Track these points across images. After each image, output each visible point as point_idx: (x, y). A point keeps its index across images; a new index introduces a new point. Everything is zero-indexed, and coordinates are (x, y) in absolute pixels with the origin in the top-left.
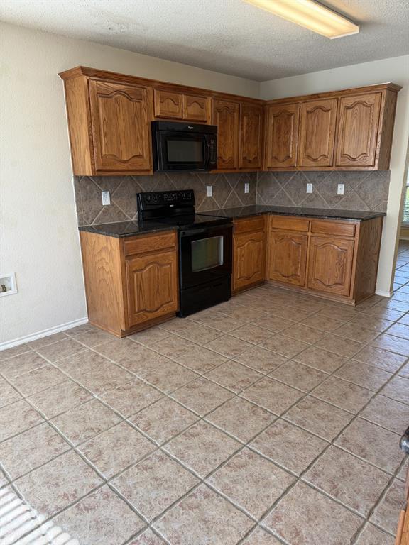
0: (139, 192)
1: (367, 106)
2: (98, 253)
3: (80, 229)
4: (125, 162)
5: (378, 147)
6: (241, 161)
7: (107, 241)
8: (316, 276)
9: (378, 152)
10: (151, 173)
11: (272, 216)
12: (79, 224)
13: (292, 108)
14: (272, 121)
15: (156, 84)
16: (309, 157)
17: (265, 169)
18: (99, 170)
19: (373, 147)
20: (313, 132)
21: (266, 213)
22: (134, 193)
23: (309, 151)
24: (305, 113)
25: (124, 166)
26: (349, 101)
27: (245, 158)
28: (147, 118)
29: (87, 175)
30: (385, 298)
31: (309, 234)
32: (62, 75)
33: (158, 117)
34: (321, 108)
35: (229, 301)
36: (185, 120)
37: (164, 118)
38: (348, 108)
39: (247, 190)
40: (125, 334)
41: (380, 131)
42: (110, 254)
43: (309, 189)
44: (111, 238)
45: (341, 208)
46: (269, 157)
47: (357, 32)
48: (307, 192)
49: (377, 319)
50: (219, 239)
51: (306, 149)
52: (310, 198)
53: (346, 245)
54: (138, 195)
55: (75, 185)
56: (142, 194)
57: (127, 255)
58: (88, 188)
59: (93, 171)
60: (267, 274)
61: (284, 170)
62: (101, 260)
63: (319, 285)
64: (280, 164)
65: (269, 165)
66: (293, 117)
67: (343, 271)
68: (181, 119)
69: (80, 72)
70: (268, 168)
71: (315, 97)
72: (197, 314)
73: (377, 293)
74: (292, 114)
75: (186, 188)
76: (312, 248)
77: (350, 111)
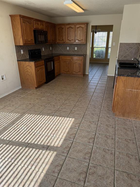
0: (29, 50)
1: (82, 28)
2: (26, 67)
3: (18, 61)
4: (29, 41)
5: (85, 38)
6: (51, 41)
7: (29, 63)
8: (74, 71)
9: (85, 39)
10: (34, 44)
11: (61, 56)
12: (17, 59)
13: (63, 27)
14: (57, 30)
15: (34, 19)
16: (69, 40)
17: (56, 43)
18: (24, 44)
19: (84, 38)
20: (69, 33)
21: (60, 55)
22: (28, 50)
23: (68, 39)
24: (67, 28)
25: (29, 43)
26: (78, 26)
27: (52, 40)
28: (33, 29)
29: (21, 45)
30: (88, 74)
31: (71, 60)
32: (10, 16)
33: (35, 28)
34: (71, 27)
35: (55, 79)
36: (40, 29)
37: (36, 29)
38: (78, 28)
39: (51, 49)
40: (36, 88)
41: (85, 34)
42: (31, 67)
43: (68, 48)
44: (31, 62)
45: (76, 53)
46: (57, 40)
47: (84, 12)
48: (68, 49)
49: (88, 80)
50: (51, 63)
51: (67, 38)
52: (68, 51)
53: (80, 62)
54: (29, 51)
55: (15, 48)
56: (30, 50)
57: (36, 67)
58: (18, 49)
59: (23, 44)
60: (61, 72)
61: (62, 43)
62: (27, 69)
63: (74, 73)
64: (61, 42)
65: (58, 42)
66: (63, 29)
67: (80, 68)
68: (39, 29)
69: (19, 16)
70: (57, 43)
71: (69, 24)
72: (50, 82)
73: (86, 74)
74: (63, 28)
75: (38, 48)
76: (73, 64)
77: (78, 29)
